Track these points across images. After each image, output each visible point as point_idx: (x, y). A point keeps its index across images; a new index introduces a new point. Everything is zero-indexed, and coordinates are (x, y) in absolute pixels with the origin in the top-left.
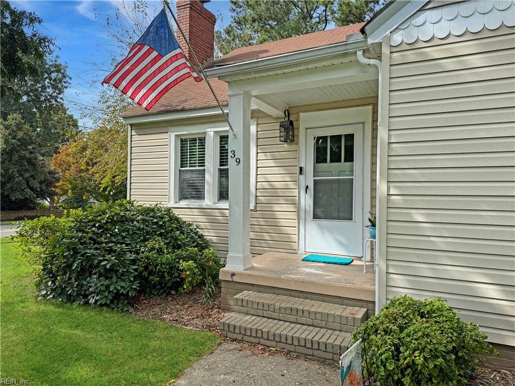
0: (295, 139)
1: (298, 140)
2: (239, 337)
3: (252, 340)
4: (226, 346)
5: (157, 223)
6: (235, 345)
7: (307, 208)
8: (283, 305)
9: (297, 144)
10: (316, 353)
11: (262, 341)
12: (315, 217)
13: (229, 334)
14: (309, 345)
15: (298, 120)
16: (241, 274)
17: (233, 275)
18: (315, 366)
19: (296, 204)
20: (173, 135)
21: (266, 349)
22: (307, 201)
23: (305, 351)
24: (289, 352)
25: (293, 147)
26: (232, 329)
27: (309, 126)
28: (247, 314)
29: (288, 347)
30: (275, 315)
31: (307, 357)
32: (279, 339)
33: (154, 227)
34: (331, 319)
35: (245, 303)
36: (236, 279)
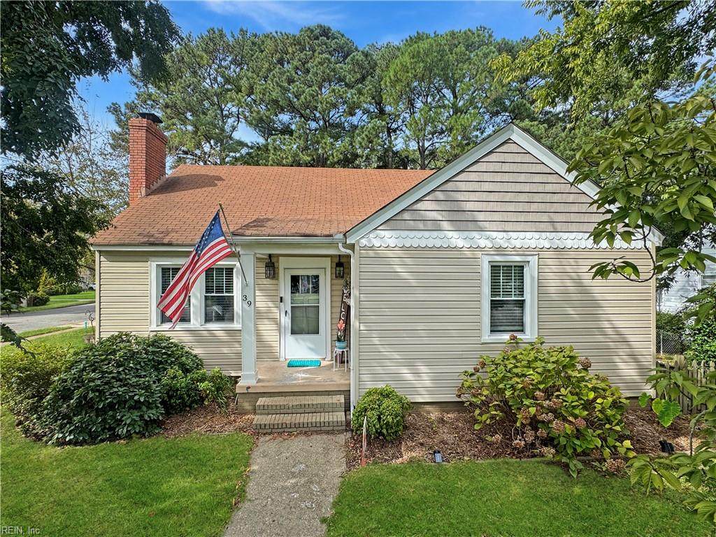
0: (276, 276)
1: (278, 276)
2: (269, 431)
3: (279, 430)
4: (262, 439)
5: (165, 353)
6: (268, 438)
7: (286, 325)
8: (295, 404)
9: (277, 279)
10: (322, 429)
11: (286, 430)
12: (293, 332)
13: (261, 431)
14: (318, 425)
15: (278, 262)
16: (255, 387)
17: (248, 388)
18: (325, 437)
19: (278, 324)
20: (154, 264)
21: (290, 434)
22: (286, 321)
23: (316, 429)
24: (306, 433)
25: (274, 282)
26: (263, 427)
27: (285, 267)
28: (269, 414)
29: (304, 429)
30: (290, 411)
31: (317, 433)
32: (298, 426)
33: (164, 357)
34: (327, 406)
35: (266, 408)
36: (250, 391)
